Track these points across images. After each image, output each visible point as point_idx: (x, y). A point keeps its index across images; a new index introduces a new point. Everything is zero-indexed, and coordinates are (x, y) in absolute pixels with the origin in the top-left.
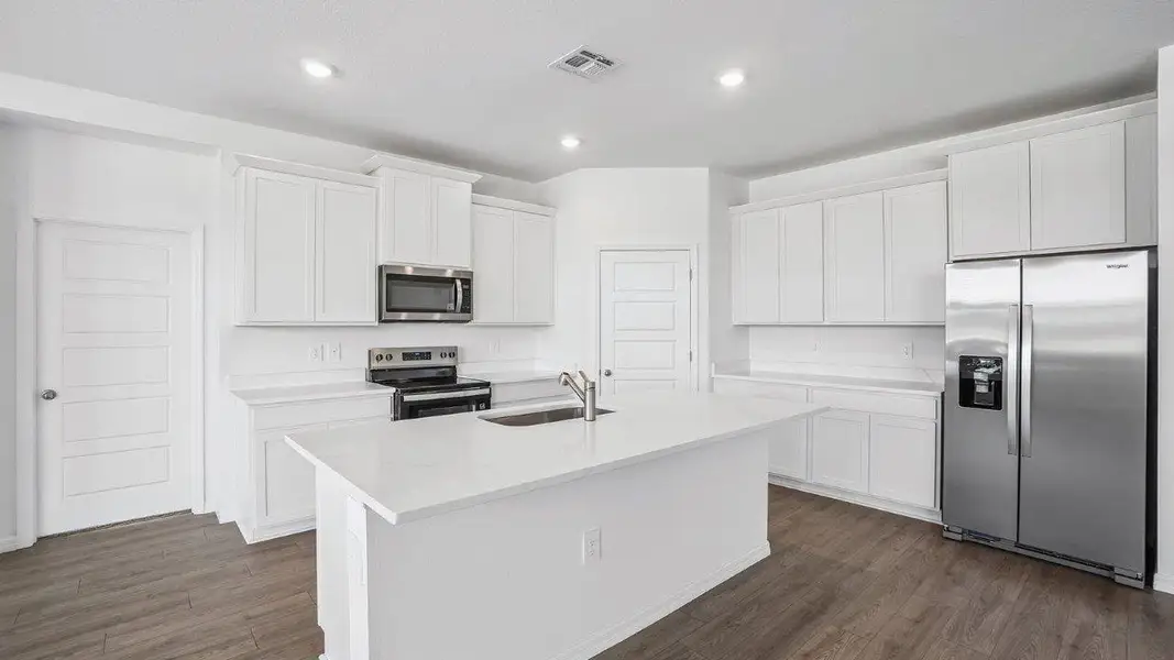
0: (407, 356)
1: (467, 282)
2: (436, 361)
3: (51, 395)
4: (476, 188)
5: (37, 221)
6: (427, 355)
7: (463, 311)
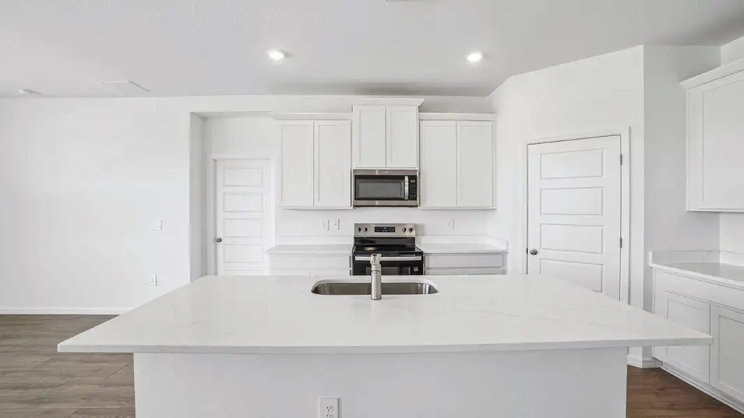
0: (378, 229)
1: (413, 179)
2: (398, 233)
3: (220, 240)
4: (421, 109)
5: (215, 161)
6: (391, 229)
7: (410, 199)
